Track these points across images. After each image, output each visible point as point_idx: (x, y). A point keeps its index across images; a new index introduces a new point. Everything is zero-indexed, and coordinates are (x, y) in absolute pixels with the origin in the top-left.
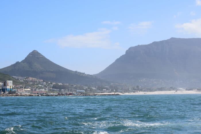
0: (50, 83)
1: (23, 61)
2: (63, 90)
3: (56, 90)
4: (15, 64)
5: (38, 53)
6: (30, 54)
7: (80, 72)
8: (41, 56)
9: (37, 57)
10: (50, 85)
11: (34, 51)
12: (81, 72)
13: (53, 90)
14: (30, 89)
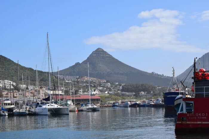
0: (118, 84)
1: (85, 62)
2: (143, 93)
3: (127, 93)
4: (73, 66)
5: (103, 51)
6: (93, 52)
7: (157, 74)
8: (108, 56)
9: (102, 56)
10: (118, 87)
11: (99, 49)
12: (159, 74)
13: (123, 95)
14: (62, 90)
